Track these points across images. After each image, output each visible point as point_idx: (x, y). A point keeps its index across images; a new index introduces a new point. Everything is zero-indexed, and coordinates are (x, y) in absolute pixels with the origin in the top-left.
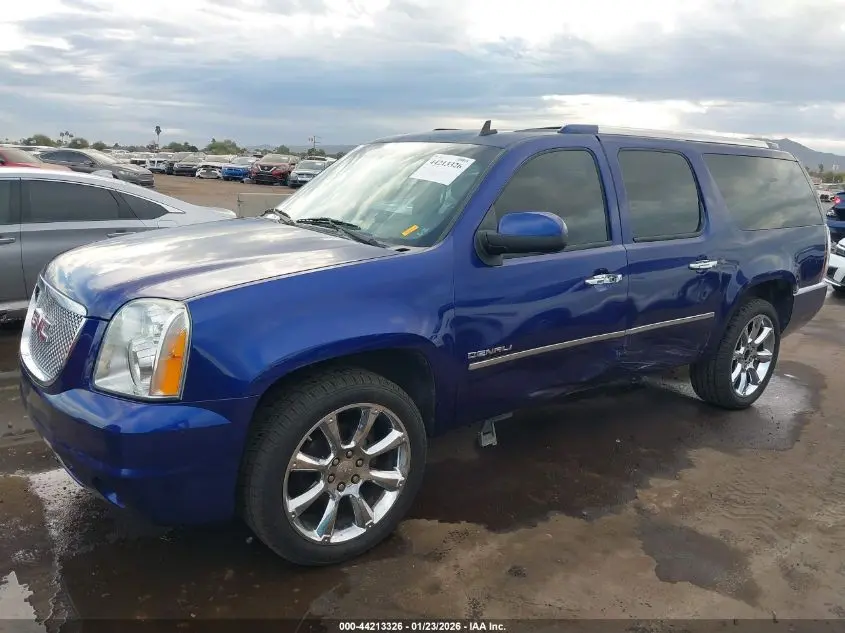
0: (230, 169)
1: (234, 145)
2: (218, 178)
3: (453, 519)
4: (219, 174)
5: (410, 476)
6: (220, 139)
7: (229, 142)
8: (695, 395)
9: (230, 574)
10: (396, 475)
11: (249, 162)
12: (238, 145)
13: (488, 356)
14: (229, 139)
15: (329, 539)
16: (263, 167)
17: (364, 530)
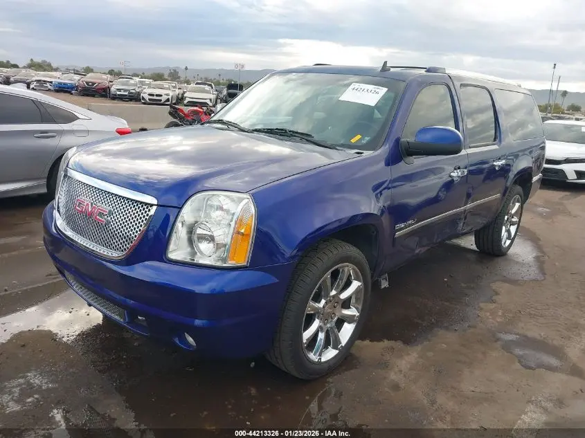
0: (60, 83)
1: (49, 65)
2: (49, 90)
3: (379, 340)
4: (50, 87)
5: (362, 312)
6: (38, 60)
7: (45, 62)
8: (476, 249)
9: (253, 391)
10: (352, 312)
11: (75, 79)
12: (52, 65)
13: (406, 227)
14: (44, 59)
15: (320, 359)
16: (87, 83)
17: (337, 351)
